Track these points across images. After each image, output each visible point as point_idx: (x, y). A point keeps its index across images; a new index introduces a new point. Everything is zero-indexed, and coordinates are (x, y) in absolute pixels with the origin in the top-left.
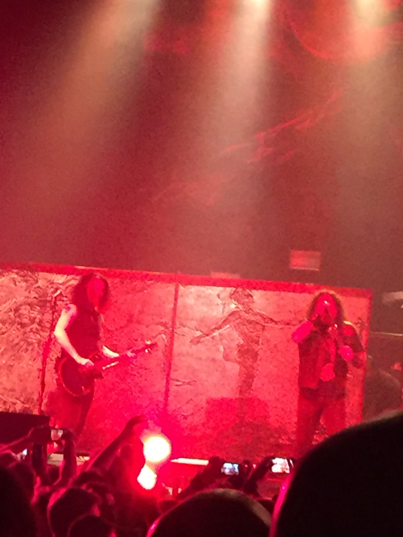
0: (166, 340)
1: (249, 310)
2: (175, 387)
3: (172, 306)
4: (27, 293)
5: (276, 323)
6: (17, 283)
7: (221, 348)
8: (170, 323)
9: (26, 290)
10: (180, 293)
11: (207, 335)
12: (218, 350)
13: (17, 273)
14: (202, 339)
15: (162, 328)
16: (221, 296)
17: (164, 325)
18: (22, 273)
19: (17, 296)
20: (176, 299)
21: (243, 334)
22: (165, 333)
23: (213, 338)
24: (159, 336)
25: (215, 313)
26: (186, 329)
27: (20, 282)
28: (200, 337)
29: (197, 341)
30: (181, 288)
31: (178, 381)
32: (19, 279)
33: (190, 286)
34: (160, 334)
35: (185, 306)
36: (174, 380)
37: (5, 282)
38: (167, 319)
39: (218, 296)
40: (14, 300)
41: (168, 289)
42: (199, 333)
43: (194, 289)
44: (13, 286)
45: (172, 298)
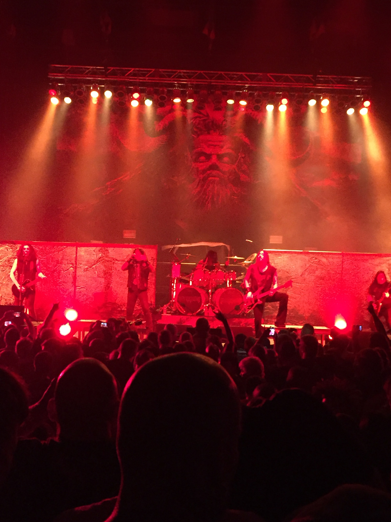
0: (73, 270)
1: (107, 256)
2: (78, 290)
3: (75, 256)
4: (13, 254)
5: (118, 261)
6: (8, 250)
7: (96, 272)
8: (75, 263)
9: (12, 252)
10: (78, 250)
11: (91, 267)
12: (95, 273)
13: (8, 245)
14: (89, 269)
15: (71, 265)
16: (95, 251)
17: (72, 264)
18: (10, 245)
19: (8, 255)
20: (76, 253)
21: (105, 266)
22: (73, 267)
23: (93, 268)
24: (70, 269)
25: (93, 258)
26: (81, 265)
27: (9, 249)
28: (87, 268)
29: (86, 270)
30: (78, 248)
31: (79, 287)
32: (9, 248)
33: (82, 247)
34: (70, 268)
35: (81, 256)
36: (77, 286)
37: (3, 249)
38: (73, 262)
39: (94, 251)
40: (7, 257)
41: (73, 249)
42: (86, 267)
43: (83, 249)
44: (7, 251)
45: (75, 253)
